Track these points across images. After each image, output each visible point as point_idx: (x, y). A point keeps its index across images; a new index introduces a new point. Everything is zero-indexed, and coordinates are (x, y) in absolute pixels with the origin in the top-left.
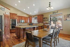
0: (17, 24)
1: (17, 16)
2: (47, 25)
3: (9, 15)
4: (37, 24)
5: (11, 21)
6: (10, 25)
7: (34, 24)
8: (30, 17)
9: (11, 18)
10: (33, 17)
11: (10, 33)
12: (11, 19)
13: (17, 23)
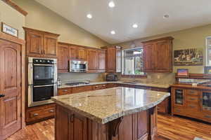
0: (58, 79)
1: (59, 43)
2: (194, 85)
3: (22, 37)
4: (141, 76)
5: (30, 66)
6: (27, 85)
7: (124, 76)
8: (109, 49)
9: (32, 54)
10: (121, 48)
11: (28, 124)
12: (31, 60)
13: (59, 74)
